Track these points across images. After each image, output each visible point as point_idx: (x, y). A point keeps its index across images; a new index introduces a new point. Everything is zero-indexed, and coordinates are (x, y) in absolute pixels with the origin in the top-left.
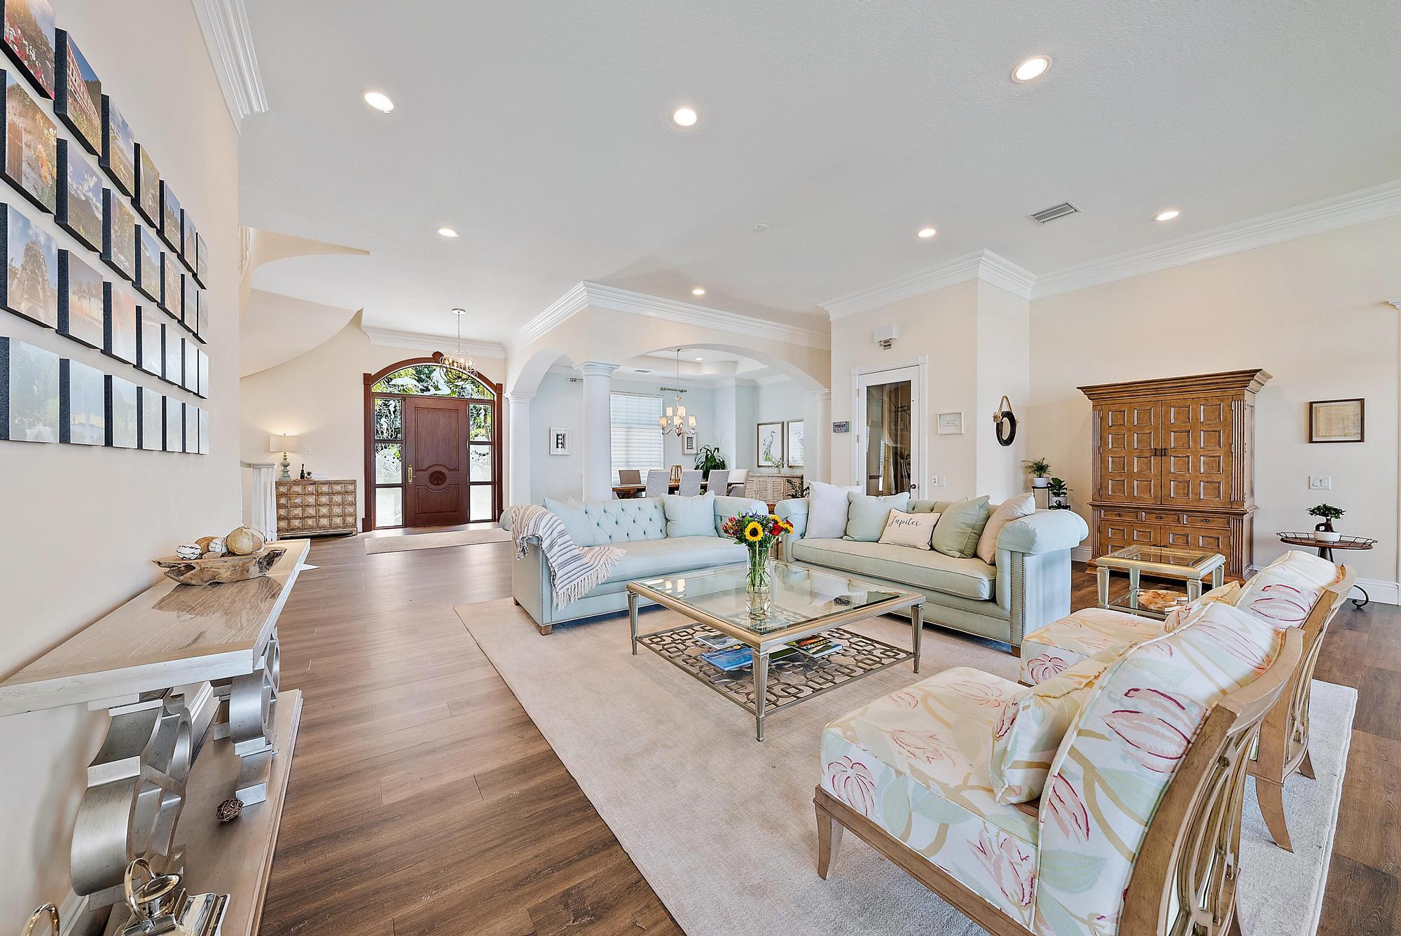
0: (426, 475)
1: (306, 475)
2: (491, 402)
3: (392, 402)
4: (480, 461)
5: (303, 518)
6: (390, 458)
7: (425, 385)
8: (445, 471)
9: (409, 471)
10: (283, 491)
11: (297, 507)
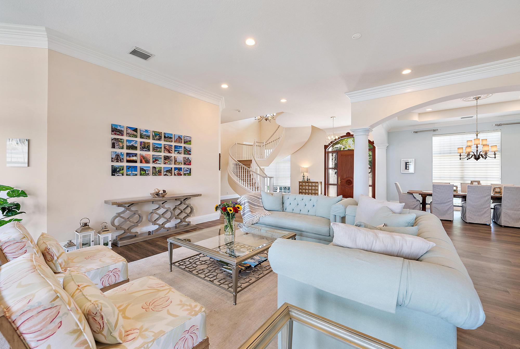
0: (345, 181)
1: (308, 180)
2: (372, 150)
6: (333, 174)
7: (345, 146)
8: (352, 180)
9: (339, 179)
10: (301, 184)
11: (304, 189)
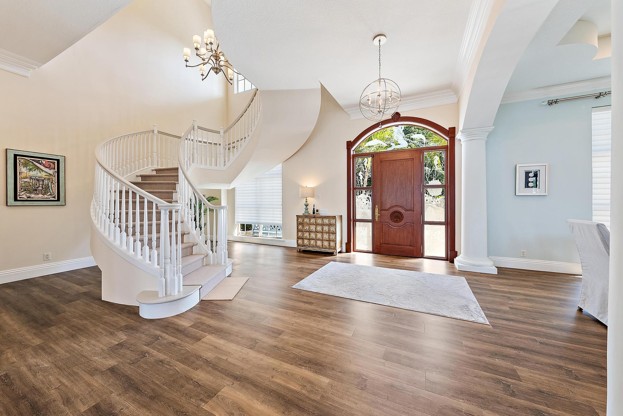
0: (387, 214)
1: (316, 212)
2: (445, 148)
3: (366, 159)
4: (434, 203)
5: (309, 239)
6: (364, 200)
7: (389, 143)
8: (402, 211)
9: (377, 210)
10: (301, 221)
11: (306, 232)
